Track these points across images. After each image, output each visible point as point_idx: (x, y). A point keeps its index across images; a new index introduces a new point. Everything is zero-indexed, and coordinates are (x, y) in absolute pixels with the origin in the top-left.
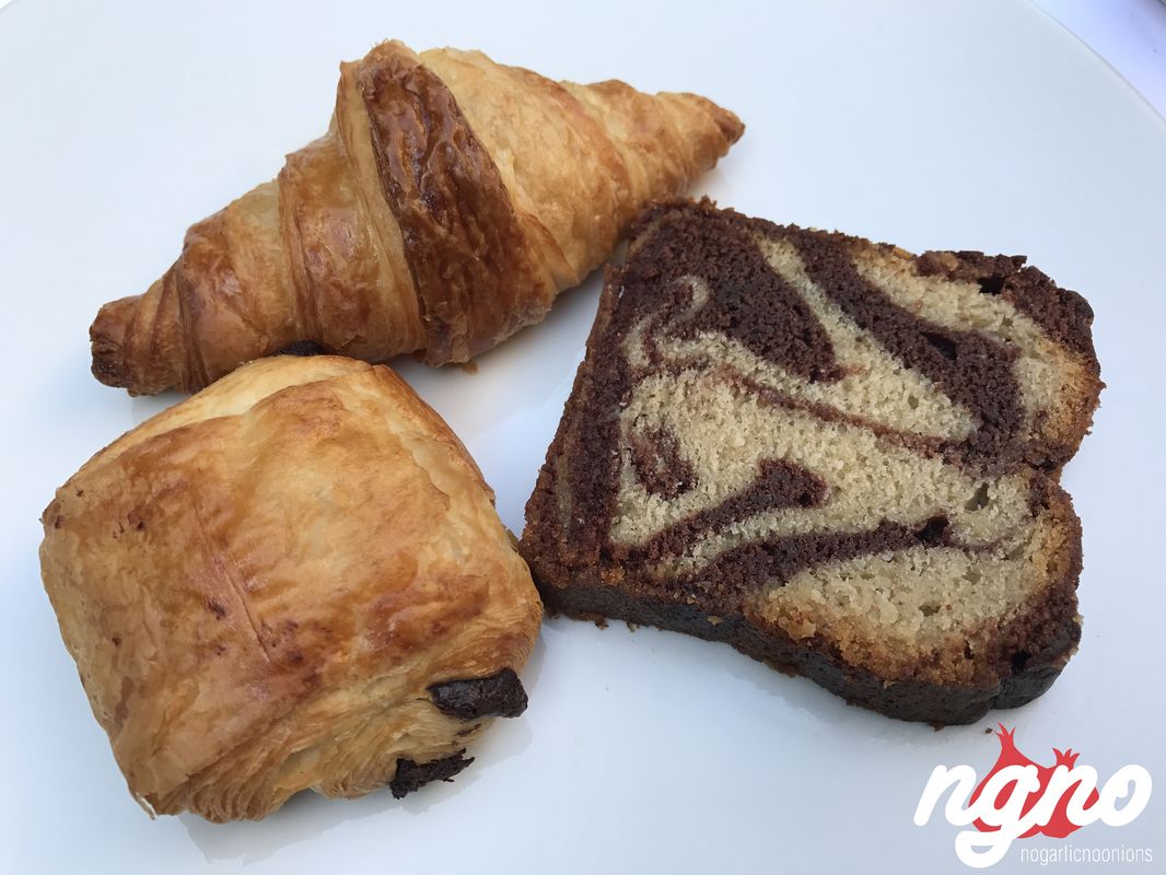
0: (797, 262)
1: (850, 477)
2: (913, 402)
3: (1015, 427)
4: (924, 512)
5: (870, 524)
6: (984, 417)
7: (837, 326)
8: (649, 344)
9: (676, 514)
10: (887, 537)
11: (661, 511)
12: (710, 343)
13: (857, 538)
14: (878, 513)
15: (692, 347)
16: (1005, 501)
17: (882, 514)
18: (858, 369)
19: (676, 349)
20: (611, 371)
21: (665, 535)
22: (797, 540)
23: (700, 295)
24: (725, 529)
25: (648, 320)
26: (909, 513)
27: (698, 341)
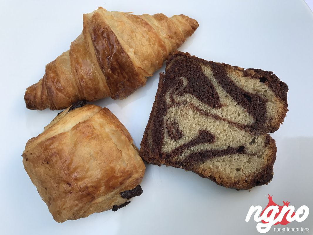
0: (212, 73)
1: (221, 135)
2: (239, 115)
3: (264, 122)
4: (239, 144)
5: (225, 148)
6: (256, 119)
7: (221, 92)
8: (172, 98)
9: (178, 145)
10: (229, 151)
11: (174, 144)
12: (187, 97)
13: (222, 151)
14: (228, 145)
15: (183, 98)
16: (259, 142)
17: (229, 145)
18: (226, 105)
19: (178, 99)
20: (162, 105)
21: (175, 150)
22: (207, 152)
23: (185, 83)
24: (190, 149)
25: (171, 90)
26: (235, 145)
27: (184, 96)
